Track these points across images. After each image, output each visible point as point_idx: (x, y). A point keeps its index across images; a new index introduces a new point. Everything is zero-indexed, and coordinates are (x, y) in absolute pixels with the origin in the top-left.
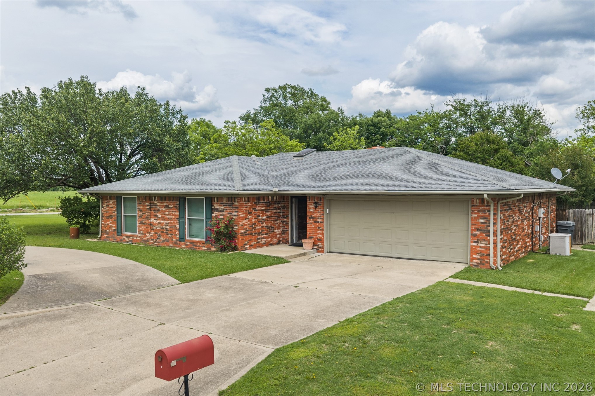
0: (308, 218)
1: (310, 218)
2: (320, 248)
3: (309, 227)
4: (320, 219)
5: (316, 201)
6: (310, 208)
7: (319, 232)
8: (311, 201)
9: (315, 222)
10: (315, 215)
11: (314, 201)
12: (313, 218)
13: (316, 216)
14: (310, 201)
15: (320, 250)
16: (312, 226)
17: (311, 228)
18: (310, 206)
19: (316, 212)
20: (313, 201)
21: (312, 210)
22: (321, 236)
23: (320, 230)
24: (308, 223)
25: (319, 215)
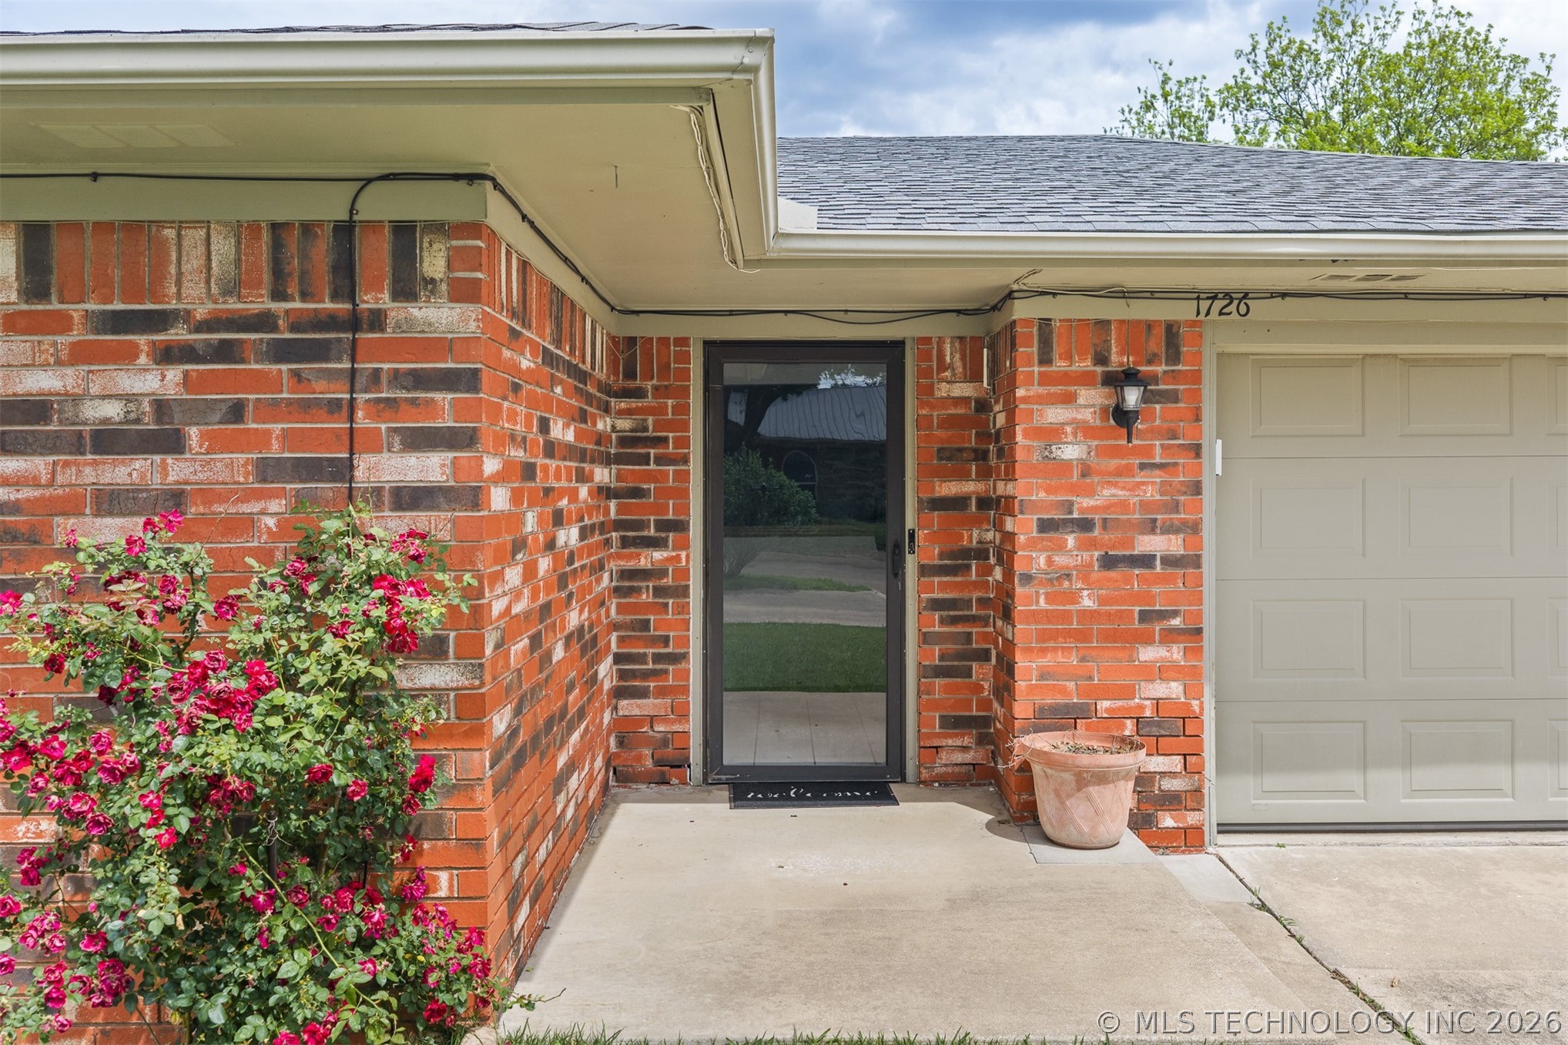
0: (1023, 526)
1: (1045, 526)
2: (1172, 801)
3: (1034, 616)
4: (1169, 529)
5: (1118, 360)
6: (1052, 434)
7: (1148, 654)
8: (1059, 365)
9: (1109, 562)
10: (1107, 493)
11: (1101, 359)
12: (1085, 525)
13: (1123, 505)
14: (1045, 359)
15: (1168, 821)
16: (1073, 597)
17: (1065, 616)
18: (1055, 415)
19: (1127, 471)
20: (1085, 364)
21: (1071, 452)
22: (1174, 689)
23: (1170, 636)
24: (1027, 578)
25: (1151, 493)
